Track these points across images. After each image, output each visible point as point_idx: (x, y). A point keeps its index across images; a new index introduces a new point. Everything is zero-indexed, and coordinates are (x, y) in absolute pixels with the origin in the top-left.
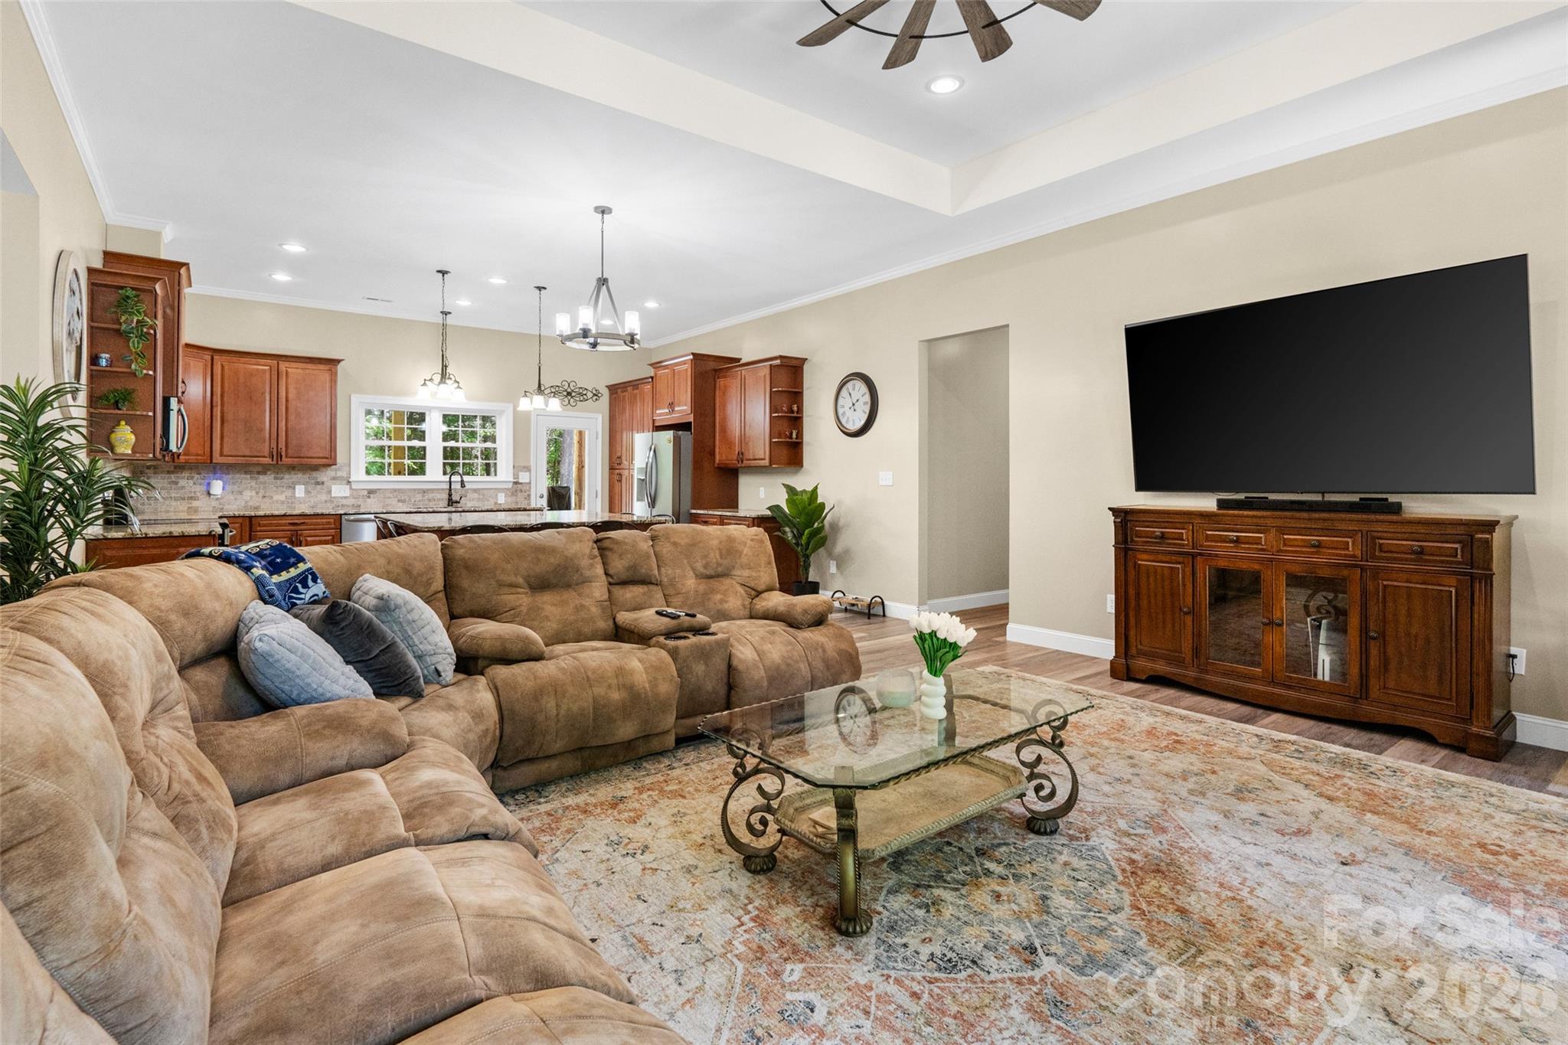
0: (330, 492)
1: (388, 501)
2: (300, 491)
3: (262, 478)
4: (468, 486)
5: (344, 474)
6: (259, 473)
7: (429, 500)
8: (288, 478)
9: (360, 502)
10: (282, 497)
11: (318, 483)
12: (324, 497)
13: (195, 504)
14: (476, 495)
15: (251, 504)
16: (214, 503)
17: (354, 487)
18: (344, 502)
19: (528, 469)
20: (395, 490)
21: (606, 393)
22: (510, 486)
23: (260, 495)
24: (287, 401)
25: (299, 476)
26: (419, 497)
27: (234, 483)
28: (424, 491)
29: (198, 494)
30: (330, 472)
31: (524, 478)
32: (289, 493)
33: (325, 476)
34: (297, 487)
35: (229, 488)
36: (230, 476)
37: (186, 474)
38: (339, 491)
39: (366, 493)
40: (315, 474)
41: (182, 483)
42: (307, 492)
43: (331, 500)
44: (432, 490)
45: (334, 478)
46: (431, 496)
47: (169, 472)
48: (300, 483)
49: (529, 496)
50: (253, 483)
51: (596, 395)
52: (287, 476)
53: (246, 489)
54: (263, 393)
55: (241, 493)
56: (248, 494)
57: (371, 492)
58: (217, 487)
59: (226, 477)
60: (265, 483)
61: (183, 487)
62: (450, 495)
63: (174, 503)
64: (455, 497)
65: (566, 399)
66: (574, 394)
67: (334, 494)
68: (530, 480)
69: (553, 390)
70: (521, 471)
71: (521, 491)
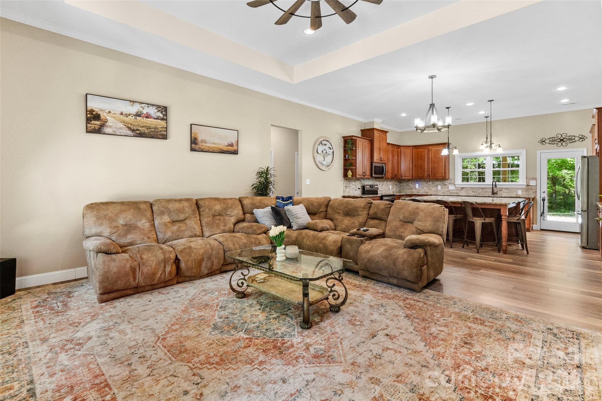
0: (448, 188)
1: (469, 192)
2: (439, 187)
3: (429, 183)
5: (453, 182)
6: (428, 181)
7: (485, 192)
8: (436, 183)
9: (458, 192)
10: (434, 189)
11: (445, 185)
12: (446, 190)
14: (506, 191)
15: (426, 191)
16: (417, 191)
17: (456, 186)
18: (453, 191)
19: (535, 179)
20: (471, 188)
21: (589, 136)
22: (525, 187)
23: (428, 188)
24: (431, 158)
25: (439, 183)
26: (481, 190)
28: (483, 188)
29: (413, 188)
30: (449, 181)
31: (532, 183)
32: (436, 188)
33: (446, 182)
35: (420, 186)
37: (410, 182)
38: (451, 187)
39: (460, 188)
40: (444, 182)
41: (410, 184)
42: (442, 188)
43: (449, 191)
44: (486, 188)
45: (450, 183)
46: (486, 190)
48: (439, 185)
49: (536, 192)
50: (427, 185)
51: (582, 138)
52: (435, 183)
53: (425, 186)
54: (425, 157)
55: (423, 188)
56: (425, 188)
57: (462, 188)
58: (417, 186)
59: (420, 183)
60: (430, 185)
62: (493, 190)
64: (495, 191)
65: (560, 144)
66: (565, 140)
67: (449, 189)
68: (536, 185)
69: (551, 140)
70: (531, 180)
71: (531, 189)
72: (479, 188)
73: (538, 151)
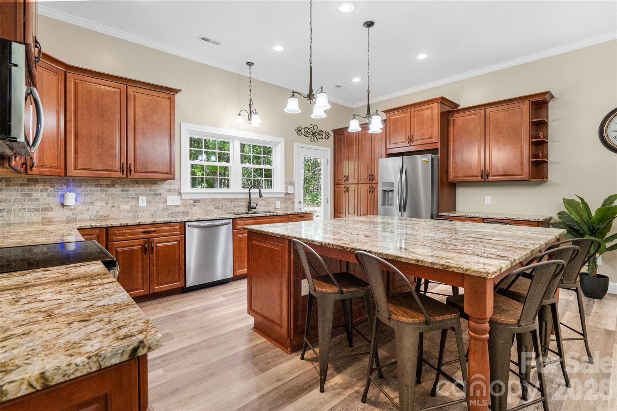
0: (166, 202)
2: (142, 201)
3: (111, 190)
4: (264, 196)
5: (177, 187)
6: (108, 186)
7: (235, 207)
8: (133, 190)
9: (188, 209)
10: (128, 207)
11: (156, 195)
12: (161, 206)
13: (49, 214)
14: (263, 203)
15: (101, 213)
16: (68, 214)
17: (183, 198)
18: (177, 209)
19: (292, 184)
20: (212, 200)
21: (332, 134)
22: (283, 195)
23: (110, 204)
24: (135, 121)
25: (141, 189)
26: (228, 204)
27: (86, 195)
28: (232, 200)
29: (52, 206)
30: (166, 186)
31: (290, 190)
32: (133, 203)
33: (162, 188)
34: (140, 198)
35: (81, 199)
36: (82, 189)
37: (40, 187)
38: (173, 200)
39: (192, 202)
40: (154, 187)
41: (35, 195)
42: (148, 202)
43: (167, 208)
44: (237, 199)
45: (169, 191)
46: (236, 203)
47: (22, 185)
48: (142, 195)
49: (293, 202)
50: (103, 195)
51: (327, 135)
52: (131, 189)
53: (97, 200)
55: (92, 203)
56: (98, 204)
57: (196, 201)
58: (71, 199)
59: (79, 189)
60: (113, 194)
61: (36, 200)
62: (250, 203)
63: (27, 215)
64: (253, 205)
65: (312, 137)
66: (316, 134)
67: (169, 204)
68: (294, 194)
69: (306, 131)
70: (289, 185)
71: (289, 199)
72: (226, 199)
73: (295, 143)
